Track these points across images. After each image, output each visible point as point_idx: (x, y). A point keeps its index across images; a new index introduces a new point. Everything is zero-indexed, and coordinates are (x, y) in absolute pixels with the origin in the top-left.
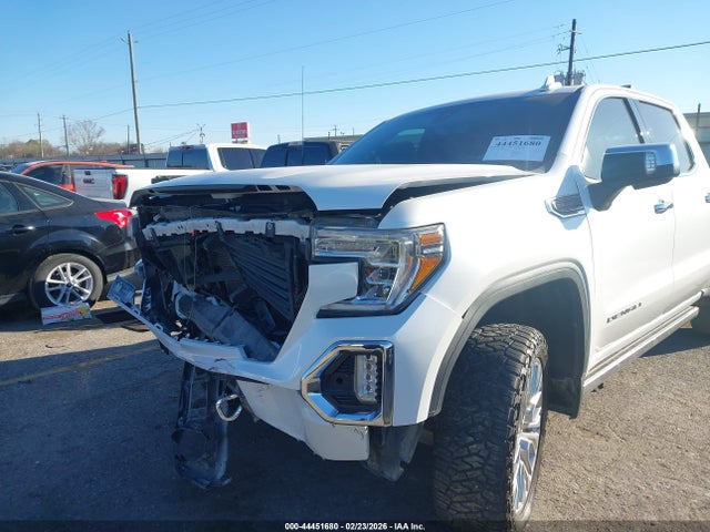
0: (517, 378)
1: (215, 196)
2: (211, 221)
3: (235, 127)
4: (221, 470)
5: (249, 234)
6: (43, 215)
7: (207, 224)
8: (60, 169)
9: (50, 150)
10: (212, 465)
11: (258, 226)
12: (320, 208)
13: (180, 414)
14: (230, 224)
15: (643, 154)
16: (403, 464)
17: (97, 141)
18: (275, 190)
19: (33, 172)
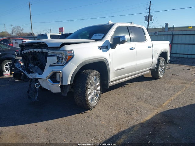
0: (88, 78)
1: (34, 45)
2: (32, 49)
3: (60, 29)
4: (36, 98)
5: (38, 52)
6: (3, 51)
7: (32, 50)
8: (9, 40)
9: (8, 35)
10: (35, 97)
11: (40, 50)
12: (48, 46)
13: (29, 88)
14: (36, 50)
15: (120, 38)
16: (67, 93)
17: (22, 32)
18: (42, 43)
19: (2, 41)
